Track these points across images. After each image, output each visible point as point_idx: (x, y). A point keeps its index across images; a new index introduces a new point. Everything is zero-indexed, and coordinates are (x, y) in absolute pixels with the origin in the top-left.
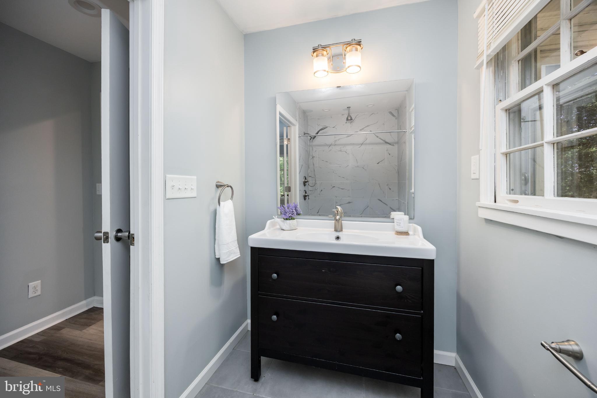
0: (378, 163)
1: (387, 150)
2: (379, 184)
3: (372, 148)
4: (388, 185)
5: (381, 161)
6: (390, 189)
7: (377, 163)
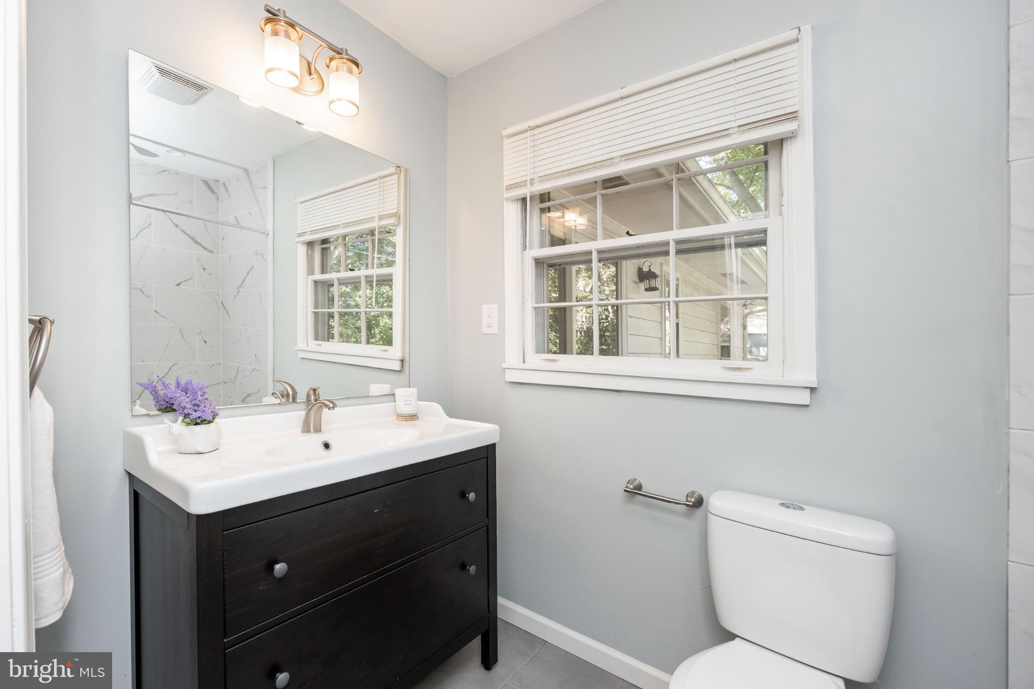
0: (178, 285)
1: (198, 260)
2: (181, 331)
3: (163, 249)
4: (200, 333)
5: (186, 281)
6: (205, 342)
7: (175, 284)
